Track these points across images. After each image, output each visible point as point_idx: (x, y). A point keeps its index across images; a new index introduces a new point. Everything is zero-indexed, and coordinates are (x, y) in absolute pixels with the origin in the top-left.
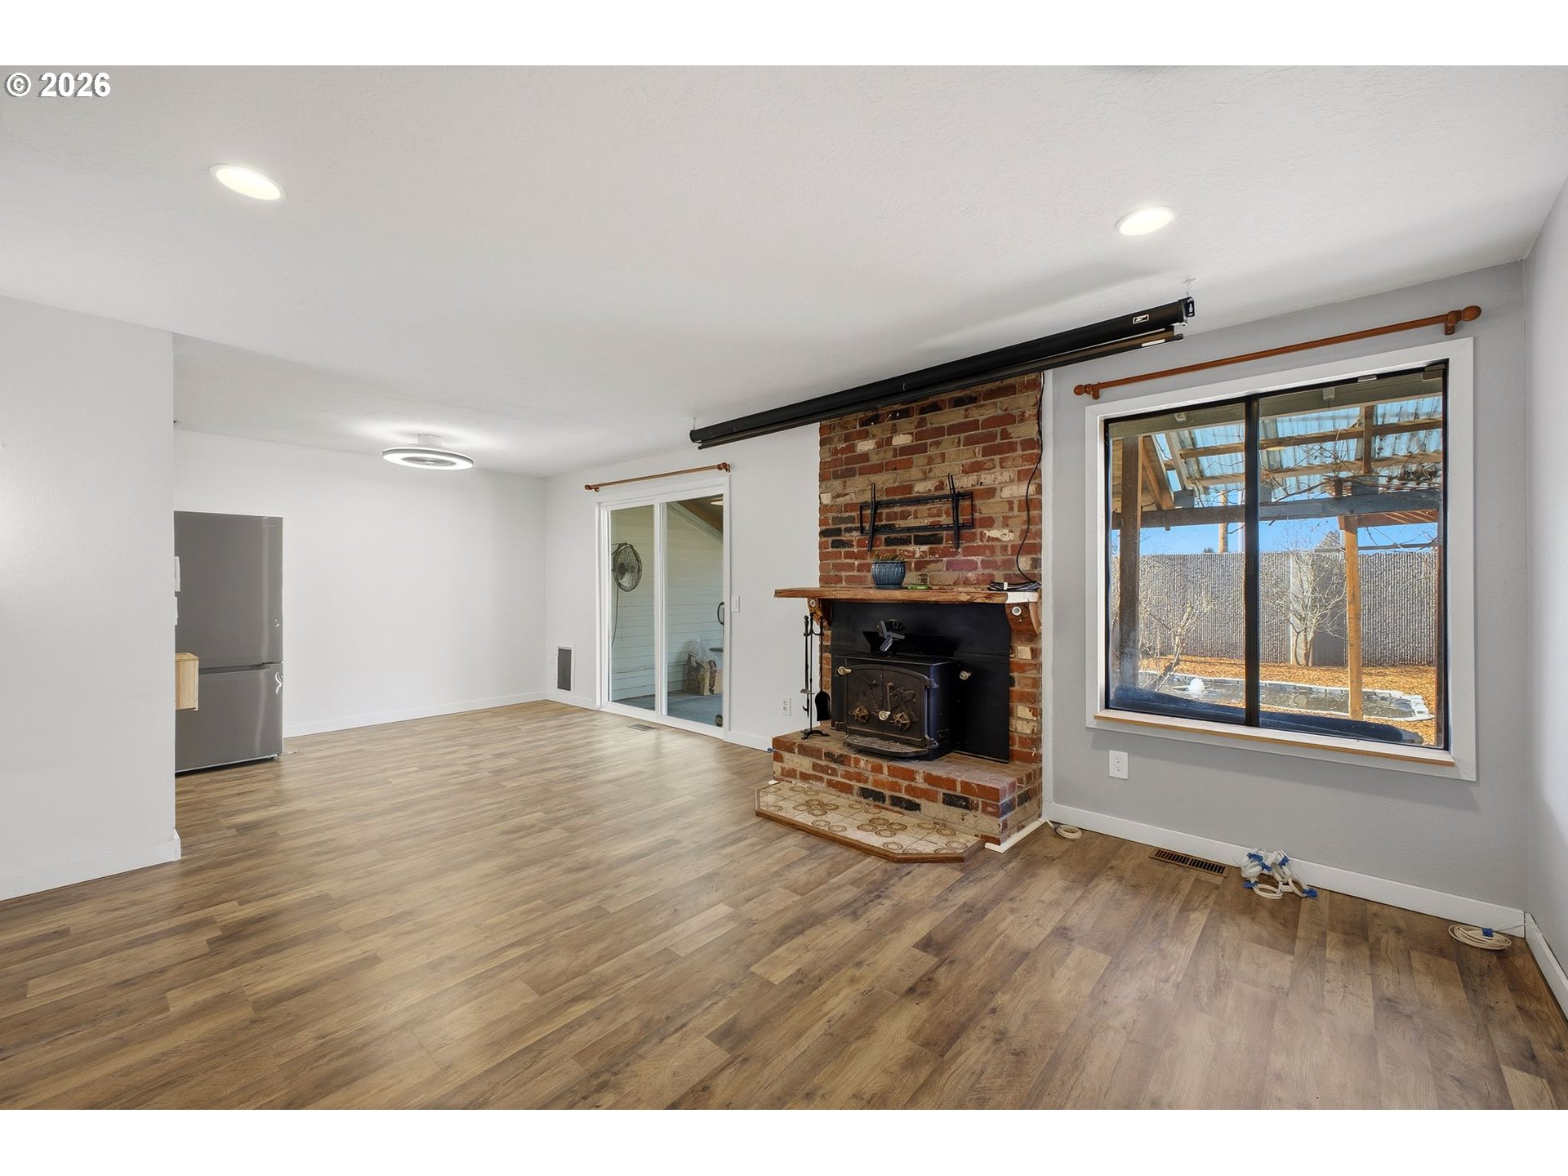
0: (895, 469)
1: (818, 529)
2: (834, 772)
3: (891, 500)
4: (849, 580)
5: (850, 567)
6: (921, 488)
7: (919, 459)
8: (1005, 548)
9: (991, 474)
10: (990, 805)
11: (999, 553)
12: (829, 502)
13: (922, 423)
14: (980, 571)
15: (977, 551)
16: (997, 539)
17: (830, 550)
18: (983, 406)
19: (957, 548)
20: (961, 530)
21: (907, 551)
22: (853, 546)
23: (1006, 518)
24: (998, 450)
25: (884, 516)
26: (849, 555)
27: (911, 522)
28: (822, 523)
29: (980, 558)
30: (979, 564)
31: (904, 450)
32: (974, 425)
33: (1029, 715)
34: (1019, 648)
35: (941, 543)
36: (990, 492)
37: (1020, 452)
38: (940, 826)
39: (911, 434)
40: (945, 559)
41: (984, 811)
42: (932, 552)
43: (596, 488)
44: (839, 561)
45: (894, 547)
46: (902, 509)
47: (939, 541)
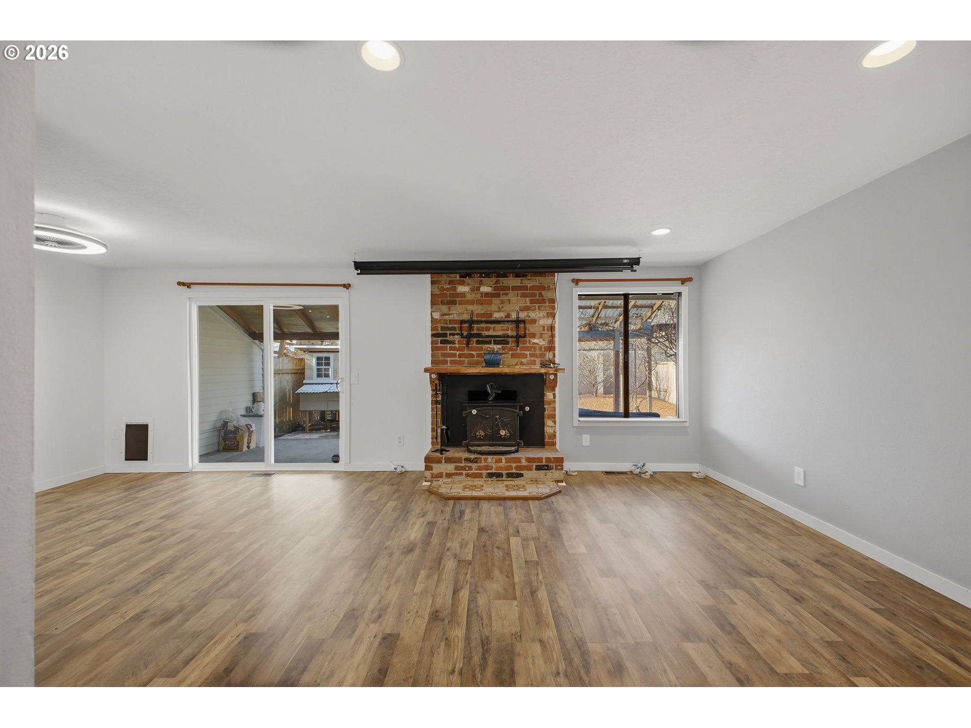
0: (482, 304)
1: (429, 333)
2: (470, 468)
3: (479, 320)
4: (452, 362)
5: (454, 355)
6: (497, 316)
7: (496, 301)
8: (541, 348)
9: (534, 312)
10: (559, 466)
11: (538, 350)
12: (438, 318)
13: (497, 282)
14: (529, 358)
15: (527, 349)
16: (537, 344)
17: (440, 345)
18: (530, 279)
19: (517, 347)
20: (518, 338)
21: (489, 347)
22: (455, 344)
23: (541, 334)
24: (537, 302)
25: (475, 328)
26: (451, 349)
27: (491, 333)
28: (432, 329)
29: (529, 352)
30: (528, 356)
31: (487, 295)
32: (525, 288)
33: (552, 424)
34: (548, 394)
35: (509, 344)
36: (534, 321)
37: (547, 304)
38: (536, 481)
39: (491, 287)
40: (510, 352)
41: (556, 469)
42: (503, 349)
43: (188, 285)
44: (445, 352)
45: (482, 345)
46: (486, 325)
47: (508, 343)
